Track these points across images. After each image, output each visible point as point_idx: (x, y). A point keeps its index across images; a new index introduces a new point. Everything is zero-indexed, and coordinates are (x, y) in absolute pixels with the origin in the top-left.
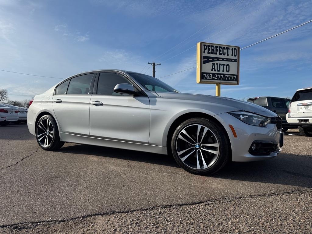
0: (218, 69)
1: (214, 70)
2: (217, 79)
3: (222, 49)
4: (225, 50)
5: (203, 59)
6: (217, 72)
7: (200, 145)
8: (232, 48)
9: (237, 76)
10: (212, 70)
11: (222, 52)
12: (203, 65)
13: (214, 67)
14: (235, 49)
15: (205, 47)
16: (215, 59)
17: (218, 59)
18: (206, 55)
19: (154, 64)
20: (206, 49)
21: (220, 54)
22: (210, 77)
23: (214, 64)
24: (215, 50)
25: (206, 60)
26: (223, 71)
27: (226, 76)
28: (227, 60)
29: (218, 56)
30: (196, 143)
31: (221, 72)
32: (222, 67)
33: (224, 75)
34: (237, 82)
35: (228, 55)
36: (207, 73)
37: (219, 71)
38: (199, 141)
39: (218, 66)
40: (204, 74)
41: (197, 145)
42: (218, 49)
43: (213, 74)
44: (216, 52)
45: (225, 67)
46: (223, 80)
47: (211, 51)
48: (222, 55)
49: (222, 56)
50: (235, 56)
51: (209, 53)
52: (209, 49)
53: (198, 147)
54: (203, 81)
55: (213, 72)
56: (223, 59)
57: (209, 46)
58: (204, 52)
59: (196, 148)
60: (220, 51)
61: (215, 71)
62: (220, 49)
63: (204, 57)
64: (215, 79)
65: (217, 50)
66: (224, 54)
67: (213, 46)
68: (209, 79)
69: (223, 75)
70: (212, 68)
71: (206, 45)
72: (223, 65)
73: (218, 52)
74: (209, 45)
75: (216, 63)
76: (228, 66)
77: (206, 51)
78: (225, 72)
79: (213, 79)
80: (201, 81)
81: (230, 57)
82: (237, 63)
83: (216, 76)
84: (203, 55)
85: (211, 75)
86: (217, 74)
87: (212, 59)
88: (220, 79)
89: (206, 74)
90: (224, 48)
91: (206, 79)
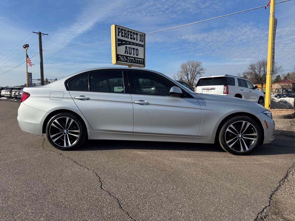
0: (130, 53)
1: (126, 52)
2: (129, 61)
3: (132, 34)
4: (135, 35)
5: (118, 41)
6: (129, 55)
7: (242, 135)
8: (140, 34)
9: (144, 59)
10: (125, 53)
11: (132, 37)
12: (118, 47)
13: (126, 50)
14: (142, 35)
15: (119, 30)
16: (127, 43)
17: (130, 43)
18: (120, 37)
19: (40, 34)
20: (120, 32)
21: (131, 38)
22: (124, 60)
23: (126, 47)
24: (127, 34)
25: (120, 42)
26: (134, 55)
27: (136, 59)
28: (137, 45)
29: (129, 40)
30: (239, 133)
31: (132, 55)
32: (132, 50)
33: (135, 58)
34: (143, 65)
35: (137, 40)
36: (122, 55)
37: (130, 54)
38: (242, 132)
39: (130, 49)
40: (119, 56)
41: (240, 135)
42: (130, 33)
43: (127, 57)
44: (128, 36)
45: (135, 51)
46: (134, 62)
47: (123, 34)
48: (132, 39)
49: (132, 41)
50: (142, 42)
51: (122, 36)
52: (122, 33)
53: (240, 137)
54: (118, 63)
55: (126, 55)
56: (133, 44)
57: (122, 30)
58: (119, 35)
59: (239, 137)
60: (131, 35)
61: (128, 54)
62: (131, 34)
63: (119, 40)
64: (128, 61)
65: (128, 35)
66: (134, 39)
67: (126, 30)
68: (123, 61)
69: (133, 59)
70: (126, 51)
71: (120, 28)
72: (134, 49)
73: (129, 37)
74: (122, 28)
75: (128, 46)
76: (137, 51)
77: (120, 34)
78: (135, 56)
79: (126, 61)
80: (117, 62)
81: (138, 42)
82: (143, 48)
83: (128, 58)
84: (118, 37)
85: (124, 58)
86: (130, 57)
87: (125, 43)
88: (132, 62)
89: (120, 56)
90: (134, 33)
91: (121, 61)
